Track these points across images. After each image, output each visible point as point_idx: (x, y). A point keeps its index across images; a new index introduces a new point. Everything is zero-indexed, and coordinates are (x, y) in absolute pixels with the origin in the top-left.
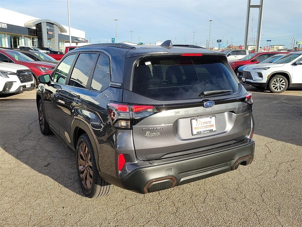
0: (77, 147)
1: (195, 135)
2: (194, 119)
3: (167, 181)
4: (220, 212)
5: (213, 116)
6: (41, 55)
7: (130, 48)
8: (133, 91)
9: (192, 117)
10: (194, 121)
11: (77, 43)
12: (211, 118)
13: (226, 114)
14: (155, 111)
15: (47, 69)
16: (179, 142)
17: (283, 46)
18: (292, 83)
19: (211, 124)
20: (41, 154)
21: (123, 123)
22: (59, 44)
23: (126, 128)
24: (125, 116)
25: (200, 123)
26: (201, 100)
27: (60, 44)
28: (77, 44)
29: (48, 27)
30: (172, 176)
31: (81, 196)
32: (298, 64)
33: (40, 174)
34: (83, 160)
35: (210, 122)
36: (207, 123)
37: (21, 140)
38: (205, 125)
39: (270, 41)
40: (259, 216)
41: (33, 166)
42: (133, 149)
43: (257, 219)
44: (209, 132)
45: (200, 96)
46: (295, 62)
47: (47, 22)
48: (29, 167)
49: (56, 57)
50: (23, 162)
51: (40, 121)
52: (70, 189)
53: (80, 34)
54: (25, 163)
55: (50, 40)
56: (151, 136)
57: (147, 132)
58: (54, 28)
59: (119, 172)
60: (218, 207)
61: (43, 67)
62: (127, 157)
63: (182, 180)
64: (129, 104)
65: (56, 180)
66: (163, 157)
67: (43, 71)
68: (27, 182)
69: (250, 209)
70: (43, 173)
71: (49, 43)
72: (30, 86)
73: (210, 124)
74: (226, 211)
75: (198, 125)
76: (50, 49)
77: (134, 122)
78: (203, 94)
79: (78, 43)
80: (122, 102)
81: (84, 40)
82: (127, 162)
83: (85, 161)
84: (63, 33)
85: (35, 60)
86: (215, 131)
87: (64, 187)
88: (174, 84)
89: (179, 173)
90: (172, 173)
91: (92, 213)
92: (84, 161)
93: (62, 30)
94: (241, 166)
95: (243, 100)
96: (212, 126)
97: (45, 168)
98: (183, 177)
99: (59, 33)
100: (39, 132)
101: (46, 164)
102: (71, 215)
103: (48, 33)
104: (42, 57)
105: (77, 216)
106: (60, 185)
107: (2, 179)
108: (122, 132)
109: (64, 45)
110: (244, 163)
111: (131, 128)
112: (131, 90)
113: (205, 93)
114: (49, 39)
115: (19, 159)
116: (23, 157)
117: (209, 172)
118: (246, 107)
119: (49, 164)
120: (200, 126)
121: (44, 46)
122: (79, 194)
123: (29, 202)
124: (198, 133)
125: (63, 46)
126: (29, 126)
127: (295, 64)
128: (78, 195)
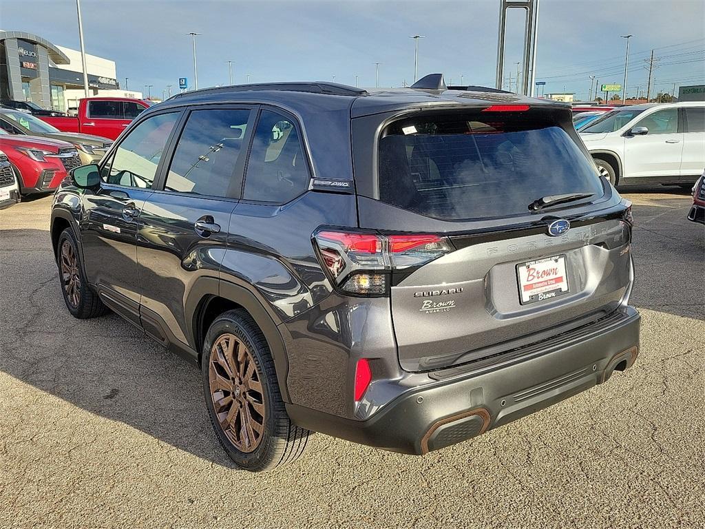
0: (207, 346)
1: (527, 303)
2: (523, 264)
3: (472, 420)
4: (575, 484)
5: (561, 256)
6: (22, 120)
7: (355, 93)
8: (381, 199)
9: (519, 261)
10: (523, 271)
11: (95, 90)
12: (556, 261)
13: (587, 250)
14: (445, 248)
15: (45, 153)
16: (496, 323)
17: (572, 96)
18: (624, 176)
19: (557, 276)
20: (85, 366)
21: (365, 282)
22: (51, 93)
23: (370, 294)
24: (369, 263)
25: (535, 274)
26: (538, 218)
27: (54, 91)
28: (96, 93)
29: (22, 51)
30: (484, 407)
31: (225, 468)
32: (636, 134)
33: (102, 419)
34: (226, 376)
35: (555, 271)
36: (549, 274)
37: (22, 333)
38: (546, 278)
39: (544, 83)
40: (668, 488)
41: (75, 399)
42: (393, 345)
43: (666, 496)
44: (553, 294)
45: (531, 207)
46: (630, 130)
47: (18, 39)
48: (65, 402)
49: (59, 124)
50: (46, 390)
51: (64, 283)
52: (191, 452)
53: (104, 68)
54: (53, 393)
55: (28, 82)
56: (435, 311)
57: (426, 302)
58: (36, 52)
59: (356, 403)
60: (565, 473)
61: (34, 149)
62: (376, 367)
63: (501, 415)
64: (380, 233)
65: (148, 430)
66: (458, 362)
67: (36, 159)
68: (74, 440)
69: (641, 473)
70: (107, 416)
71: (24, 90)
72: (9, 197)
73: (555, 276)
74: (589, 481)
75: (531, 278)
76: (31, 105)
77: (394, 276)
78: (540, 202)
79: (99, 91)
80: (359, 227)
81: (114, 83)
82: (376, 379)
83: (233, 379)
84: (60, 66)
85: (10, 132)
86: (566, 292)
87: (174, 448)
88: (434, 181)
89: (495, 399)
90: (482, 400)
91: (269, 509)
92: (229, 379)
93: (58, 58)
94: (616, 374)
95: (619, 215)
96: (559, 280)
97: (109, 402)
98: (503, 408)
99: (50, 66)
100: (64, 312)
101: (108, 391)
102: (219, 519)
103: (22, 66)
104: (26, 124)
105: (234, 521)
106: (162, 443)
107: (4, 437)
108: (360, 304)
109: (63, 95)
110: (621, 366)
111: (388, 294)
112: (377, 196)
113: (547, 200)
114: (26, 79)
115: (33, 383)
116: (40, 377)
117: (557, 392)
118: (622, 234)
119: (115, 392)
120: (536, 280)
121: (12, 98)
122: (220, 462)
123: (98, 494)
124: (534, 299)
125: (61, 98)
126: (30, 298)
127: (629, 134)
128: (218, 467)
